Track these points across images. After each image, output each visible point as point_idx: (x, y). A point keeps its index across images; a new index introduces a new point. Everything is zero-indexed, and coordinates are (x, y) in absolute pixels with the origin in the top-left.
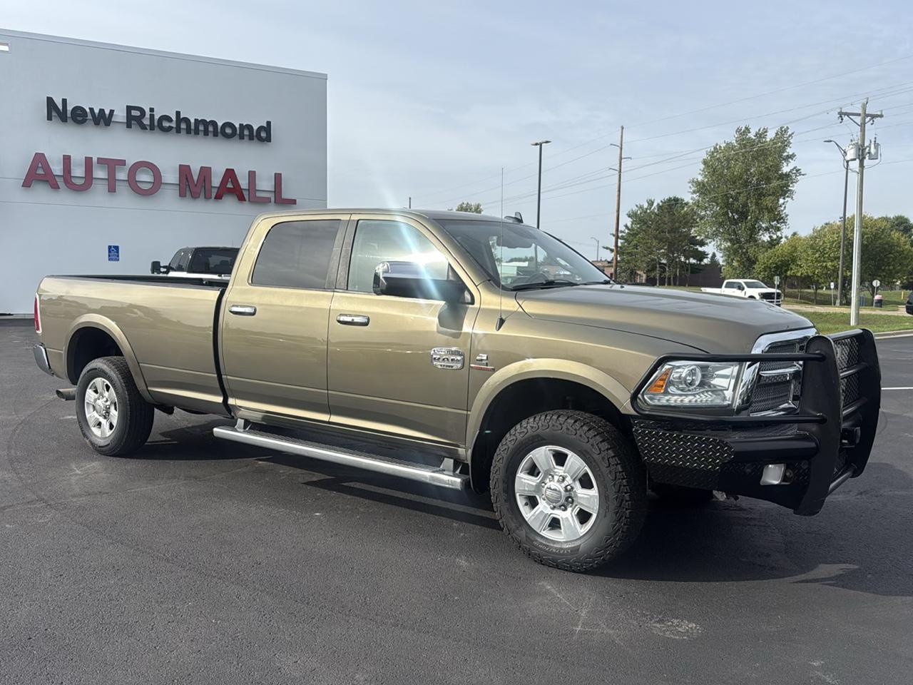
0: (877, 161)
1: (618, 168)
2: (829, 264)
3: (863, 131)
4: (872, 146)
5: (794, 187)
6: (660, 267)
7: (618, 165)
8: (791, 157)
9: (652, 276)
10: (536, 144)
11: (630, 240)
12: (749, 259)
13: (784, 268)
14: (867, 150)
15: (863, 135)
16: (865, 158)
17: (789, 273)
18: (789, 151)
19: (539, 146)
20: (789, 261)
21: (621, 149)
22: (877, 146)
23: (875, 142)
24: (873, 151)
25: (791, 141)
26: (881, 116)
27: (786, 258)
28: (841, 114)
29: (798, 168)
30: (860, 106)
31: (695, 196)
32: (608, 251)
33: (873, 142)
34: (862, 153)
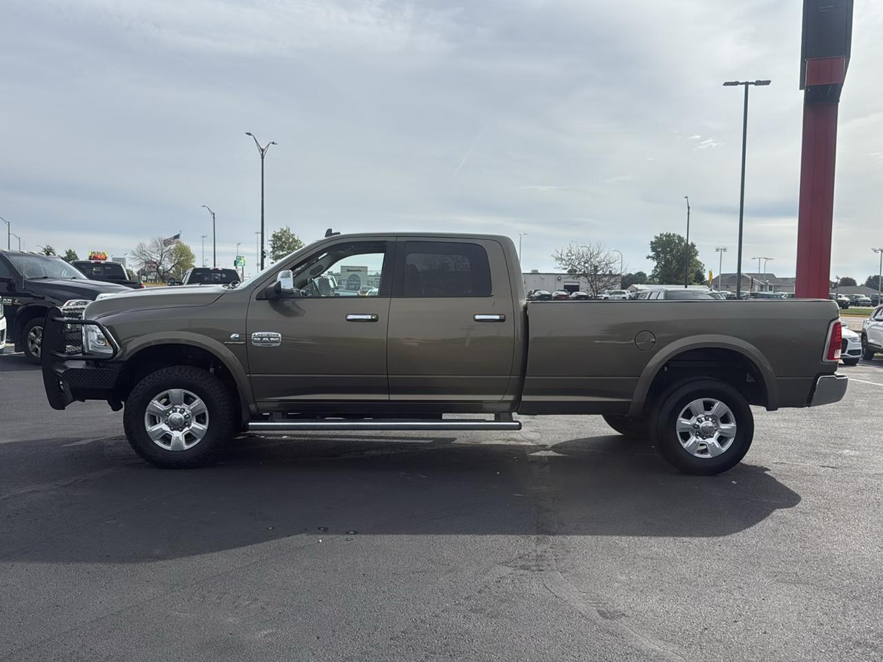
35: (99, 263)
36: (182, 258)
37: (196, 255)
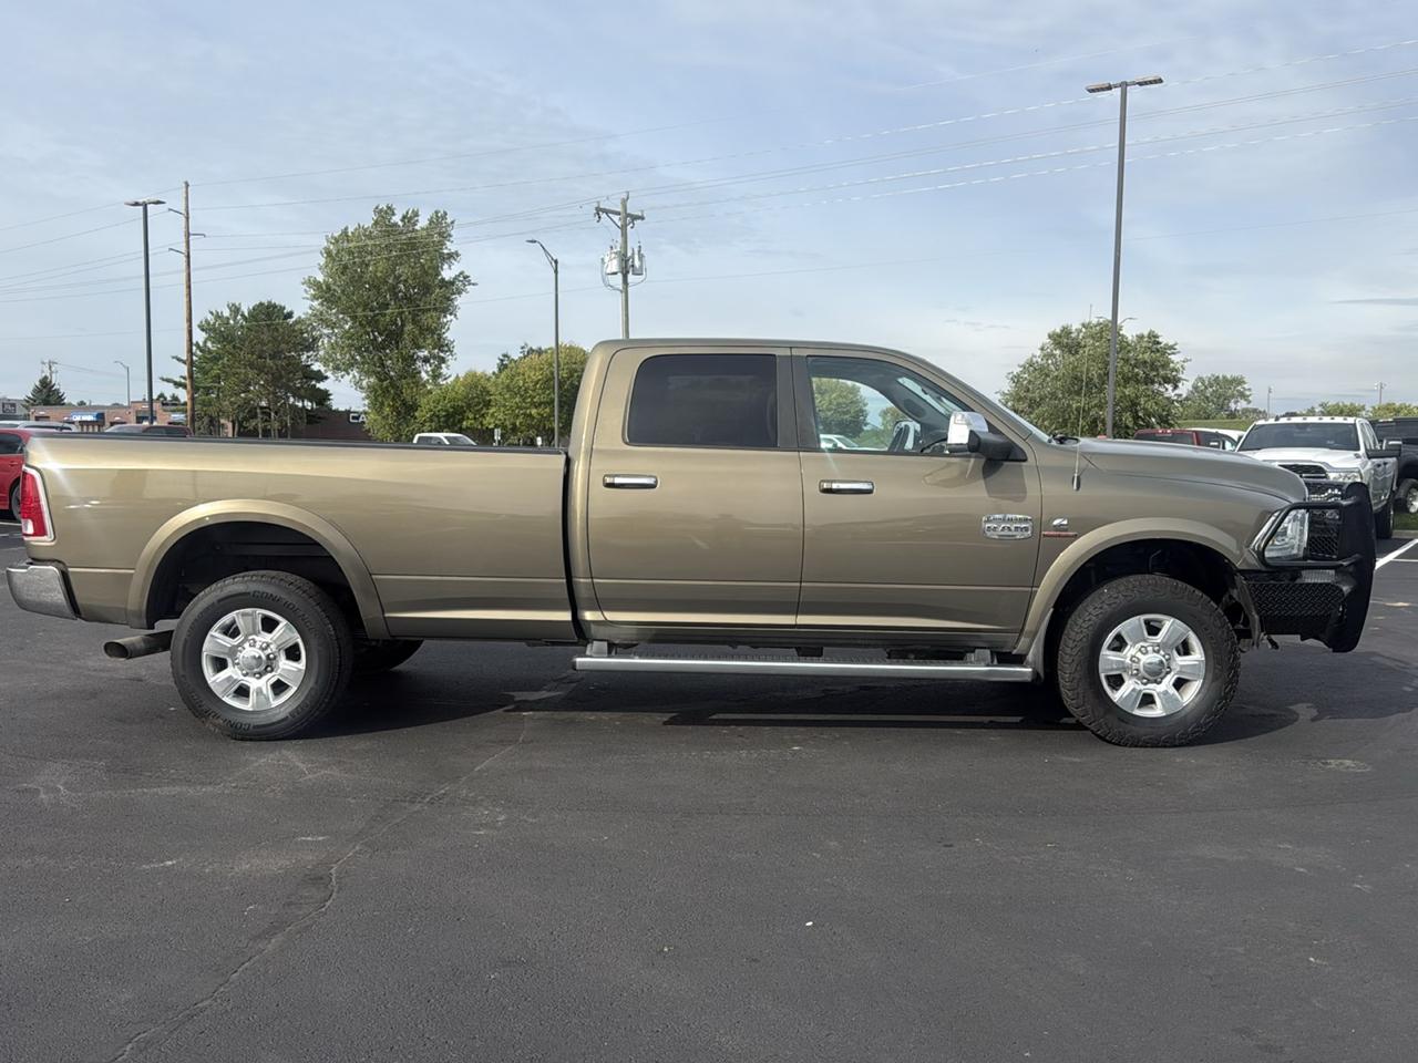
0: (643, 276)
1: (184, 249)
2: (534, 411)
3: (624, 235)
4: (636, 257)
5: (459, 301)
6: (263, 413)
7: (184, 244)
8: (453, 256)
9: (251, 428)
10: (137, 204)
11: (207, 367)
12: (404, 403)
13: (458, 417)
14: (630, 263)
15: (625, 242)
16: (628, 272)
17: (465, 423)
18: (450, 247)
19: (141, 208)
20: (462, 407)
21: (187, 218)
22: (641, 257)
23: (639, 251)
24: (637, 263)
25: (452, 232)
26: (642, 218)
27: (460, 403)
28: (599, 210)
29: (466, 273)
30: (619, 202)
31: (316, 303)
32: (171, 384)
33: (636, 252)
34: (626, 268)
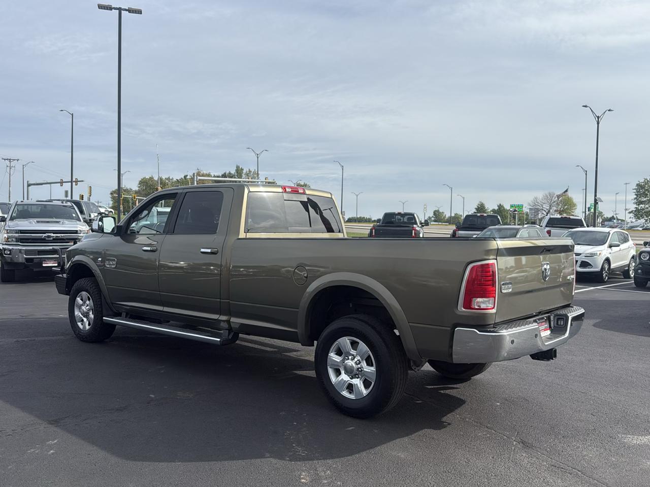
35: (483, 215)
36: (565, 207)
37: (577, 204)
